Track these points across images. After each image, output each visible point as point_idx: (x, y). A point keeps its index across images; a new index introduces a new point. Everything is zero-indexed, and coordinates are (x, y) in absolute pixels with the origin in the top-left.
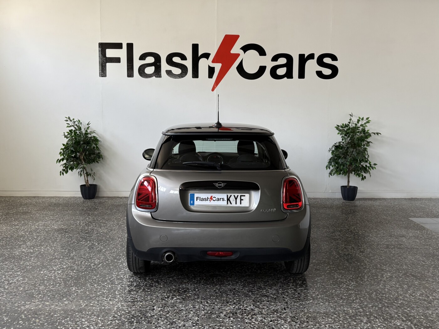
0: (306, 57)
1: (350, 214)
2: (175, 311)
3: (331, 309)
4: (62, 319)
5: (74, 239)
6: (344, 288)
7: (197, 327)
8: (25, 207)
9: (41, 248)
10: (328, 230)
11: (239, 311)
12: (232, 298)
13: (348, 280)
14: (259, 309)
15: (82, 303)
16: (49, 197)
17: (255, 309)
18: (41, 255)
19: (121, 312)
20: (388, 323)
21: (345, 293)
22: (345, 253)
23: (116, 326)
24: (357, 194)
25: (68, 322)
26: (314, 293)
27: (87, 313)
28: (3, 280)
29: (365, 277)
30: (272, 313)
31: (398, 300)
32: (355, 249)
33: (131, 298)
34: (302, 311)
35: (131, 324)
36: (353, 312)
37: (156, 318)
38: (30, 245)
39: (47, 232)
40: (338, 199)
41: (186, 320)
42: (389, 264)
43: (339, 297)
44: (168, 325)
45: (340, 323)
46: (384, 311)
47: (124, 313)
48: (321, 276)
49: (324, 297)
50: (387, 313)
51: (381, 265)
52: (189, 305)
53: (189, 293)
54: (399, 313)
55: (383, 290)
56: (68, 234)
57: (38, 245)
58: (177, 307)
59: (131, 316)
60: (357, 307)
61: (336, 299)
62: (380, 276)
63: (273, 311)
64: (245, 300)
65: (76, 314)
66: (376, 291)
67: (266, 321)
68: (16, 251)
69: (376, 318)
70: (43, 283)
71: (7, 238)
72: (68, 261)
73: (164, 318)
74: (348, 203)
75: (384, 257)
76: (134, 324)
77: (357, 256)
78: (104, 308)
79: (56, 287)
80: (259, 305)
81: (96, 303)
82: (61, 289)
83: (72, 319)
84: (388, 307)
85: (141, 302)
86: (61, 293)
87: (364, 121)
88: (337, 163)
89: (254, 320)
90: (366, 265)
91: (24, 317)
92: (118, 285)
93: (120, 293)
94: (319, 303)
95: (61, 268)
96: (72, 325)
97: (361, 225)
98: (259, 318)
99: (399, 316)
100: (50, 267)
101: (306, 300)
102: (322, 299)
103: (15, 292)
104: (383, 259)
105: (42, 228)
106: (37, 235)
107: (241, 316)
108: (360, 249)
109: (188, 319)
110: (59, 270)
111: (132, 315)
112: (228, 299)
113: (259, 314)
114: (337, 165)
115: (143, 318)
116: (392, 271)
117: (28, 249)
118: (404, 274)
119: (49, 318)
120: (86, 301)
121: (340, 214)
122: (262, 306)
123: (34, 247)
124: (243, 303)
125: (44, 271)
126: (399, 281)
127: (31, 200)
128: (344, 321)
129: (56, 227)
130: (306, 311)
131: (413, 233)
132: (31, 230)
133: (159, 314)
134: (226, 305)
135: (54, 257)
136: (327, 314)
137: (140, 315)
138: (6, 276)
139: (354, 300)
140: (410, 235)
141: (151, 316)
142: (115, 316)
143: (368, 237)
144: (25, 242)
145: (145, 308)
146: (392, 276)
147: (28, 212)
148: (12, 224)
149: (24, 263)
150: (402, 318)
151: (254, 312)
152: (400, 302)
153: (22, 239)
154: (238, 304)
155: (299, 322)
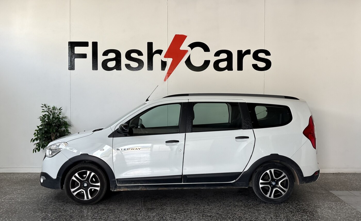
0: (243, 52)
5: (32, 211)
16: (23, 173)
39: (10, 205)
56: (28, 207)
105: (7, 201)
127: (6, 176)
129: (20, 201)
140: (325, 206)
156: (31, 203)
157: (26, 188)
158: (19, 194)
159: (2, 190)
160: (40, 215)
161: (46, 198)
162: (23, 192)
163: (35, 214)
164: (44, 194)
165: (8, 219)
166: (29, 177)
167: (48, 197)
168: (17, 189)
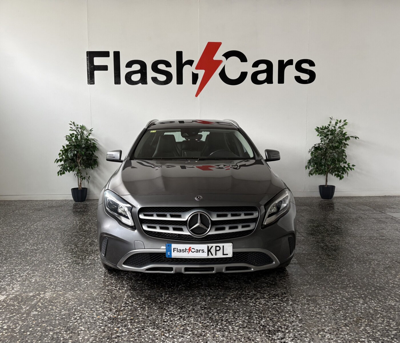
0: (285, 63)
1: (330, 210)
2: (183, 297)
3: (328, 293)
4: (77, 306)
5: (74, 237)
6: (337, 275)
7: (206, 310)
8: (20, 210)
9: (44, 245)
10: (312, 225)
11: (242, 296)
12: (234, 285)
13: (340, 268)
14: (261, 294)
15: (93, 292)
16: (42, 200)
17: (257, 294)
18: (45, 251)
19: (131, 299)
20: (383, 304)
21: (338, 279)
22: (331, 244)
23: (129, 311)
24: (335, 192)
25: (83, 308)
26: (310, 279)
27: (100, 301)
28: (14, 274)
29: (354, 265)
30: (273, 297)
31: (389, 284)
32: (340, 241)
33: (138, 286)
34: (302, 295)
35: (143, 309)
36: (349, 295)
37: (165, 304)
38: (32, 243)
39: (46, 231)
40: (316, 198)
41: (194, 305)
42: (375, 253)
43: (333, 283)
44: (179, 309)
45: (339, 304)
46: (377, 293)
47: (135, 300)
48: (313, 265)
49: (319, 282)
50: (381, 295)
51: (367, 254)
52: (194, 292)
53: (193, 282)
54: (392, 295)
55: (373, 275)
56: (67, 233)
57: (41, 243)
58: (184, 294)
59: (142, 303)
60: (352, 290)
61: (331, 284)
62: (367, 263)
63: (274, 295)
64: (246, 287)
65: (90, 301)
66: (367, 276)
67: (269, 304)
68: (21, 248)
69: (372, 299)
70: (53, 275)
71: (9, 237)
72: (72, 256)
73: (173, 303)
74: (326, 201)
75: (368, 247)
76: (146, 309)
77: (343, 247)
78: (115, 296)
79: (66, 279)
80: (260, 290)
81: (106, 291)
82: (70, 280)
83: (87, 306)
84: (381, 290)
85: (149, 290)
86: (71, 284)
87: (342, 124)
88: (316, 164)
89: (258, 304)
90: (354, 254)
91: (41, 305)
92: (124, 276)
93: (127, 282)
94: (316, 288)
95: (66, 262)
96: (88, 311)
97: (343, 220)
98: (263, 302)
99: (392, 297)
100: (56, 262)
101: (303, 286)
102: (317, 284)
103: (27, 284)
104: (368, 249)
105: (41, 227)
106: (37, 234)
107: (245, 300)
108: (345, 240)
109: (196, 304)
110: (64, 264)
111: (143, 301)
112: (230, 286)
113: (262, 299)
114: (315, 166)
115: (154, 304)
116: (379, 259)
117: (31, 246)
118: (390, 262)
119: (65, 306)
120: (96, 291)
121: (320, 210)
122: (263, 291)
123: (37, 245)
124: (245, 289)
125: (51, 265)
126: (387, 267)
127: (24, 203)
128: (342, 302)
129: (54, 227)
130: (305, 295)
131: (392, 226)
132: (31, 230)
133: (168, 300)
134: (229, 291)
135: (57, 252)
136: (325, 297)
137: (150, 301)
138: (16, 270)
139: (348, 285)
140: (389, 228)
141: (161, 302)
142: (126, 303)
143: (351, 230)
144: (27, 241)
145: (153, 295)
146: (379, 263)
147: (24, 214)
148: (12, 224)
149: (31, 258)
150: (396, 299)
151: (257, 297)
152: (391, 286)
153: (24, 238)
154: (241, 290)
155: (300, 305)
156: (68, 229)
157: (54, 215)
158: (49, 220)
159: (29, 217)
160: (85, 241)
161: (82, 224)
162: (52, 219)
163: (80, 239)
164: (77, 221)
165: (53, 245)
166: (51, 204)
167: (83, 223)
168: (44, 216)
